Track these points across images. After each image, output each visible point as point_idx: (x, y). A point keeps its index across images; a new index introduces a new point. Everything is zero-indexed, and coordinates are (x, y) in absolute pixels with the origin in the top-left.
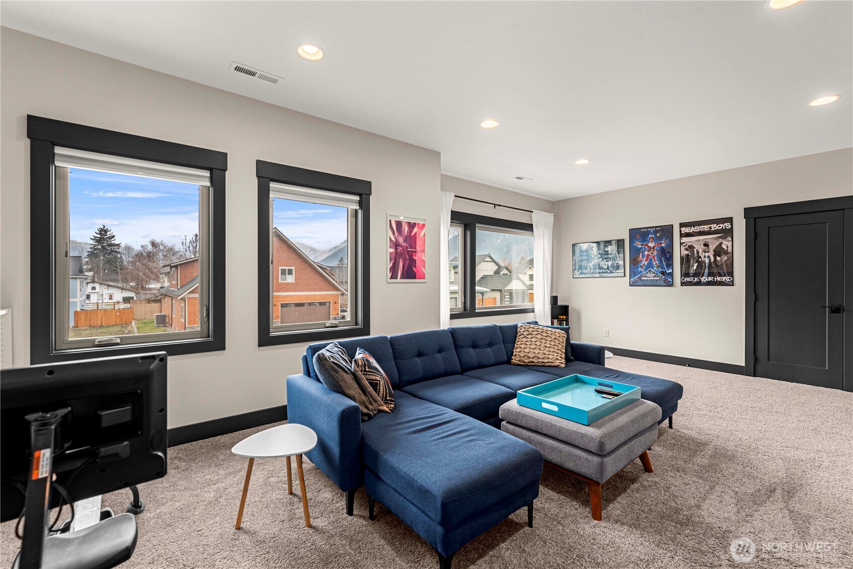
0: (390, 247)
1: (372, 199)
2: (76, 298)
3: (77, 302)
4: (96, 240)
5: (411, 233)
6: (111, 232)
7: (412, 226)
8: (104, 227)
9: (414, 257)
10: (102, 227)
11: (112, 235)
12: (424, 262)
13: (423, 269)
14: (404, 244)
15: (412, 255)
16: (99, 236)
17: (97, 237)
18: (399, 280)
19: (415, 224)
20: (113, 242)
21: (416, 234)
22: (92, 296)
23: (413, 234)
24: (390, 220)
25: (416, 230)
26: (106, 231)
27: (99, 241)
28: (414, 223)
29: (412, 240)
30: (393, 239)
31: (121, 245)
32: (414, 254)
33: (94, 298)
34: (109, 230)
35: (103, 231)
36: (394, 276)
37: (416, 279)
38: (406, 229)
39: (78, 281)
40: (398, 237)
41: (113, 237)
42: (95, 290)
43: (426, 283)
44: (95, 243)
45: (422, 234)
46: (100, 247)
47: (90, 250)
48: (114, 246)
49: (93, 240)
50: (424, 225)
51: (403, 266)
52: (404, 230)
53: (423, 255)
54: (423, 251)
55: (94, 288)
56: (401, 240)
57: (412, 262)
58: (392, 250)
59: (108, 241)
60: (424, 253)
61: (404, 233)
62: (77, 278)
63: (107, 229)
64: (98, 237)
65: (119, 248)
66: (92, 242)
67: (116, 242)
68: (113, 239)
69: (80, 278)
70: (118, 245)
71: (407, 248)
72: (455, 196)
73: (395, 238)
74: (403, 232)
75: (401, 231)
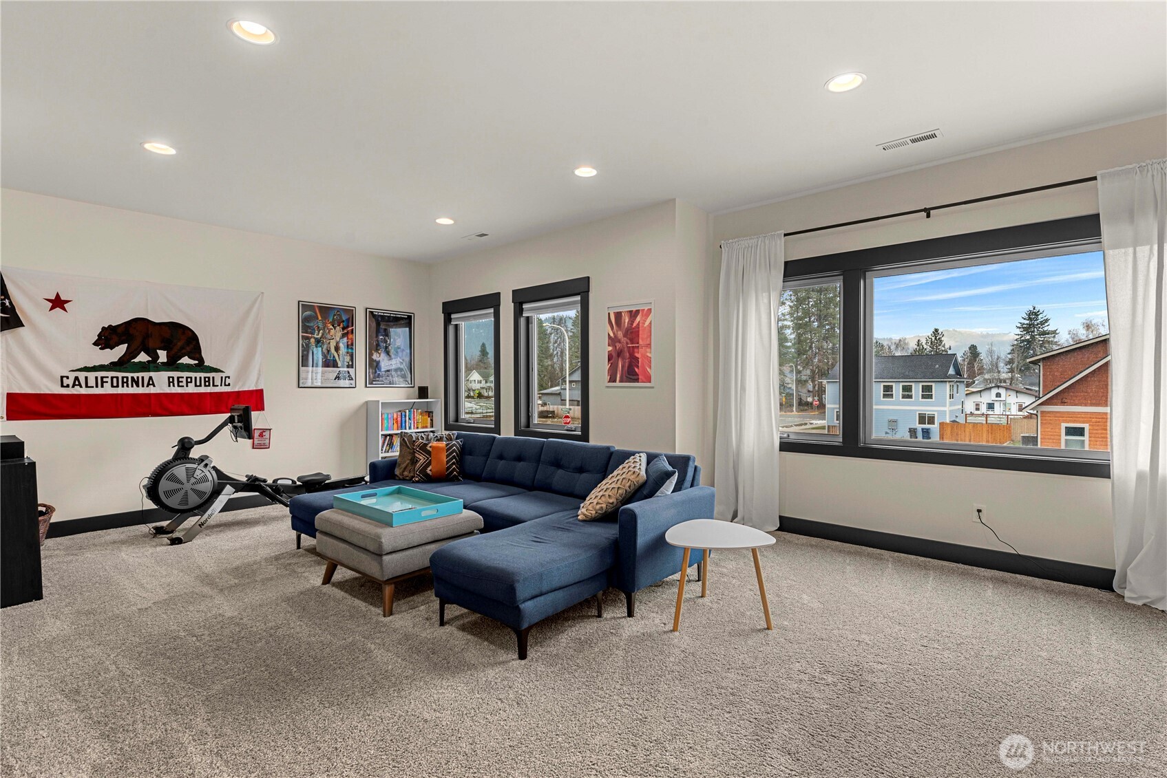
0: (609, 345)
1: (591, 295)
2: (945, 406)
3: (946, 411)
4: (1023, 328)
5: (632, 325)
6: (1044, 314)
7: (633, 314)
8: (1034, 309)
9: (637, 355)
10: (1032, 309)
11: (1046, 318)
12: (649, 360)
13: (648, 370)
14: (624, 340)
15: (634, 352)
16: (1028, 322)
17: (1024, 324)
18: (618, 384)
19: (638, 312)
20: (1045, 329)
21: (638, 324)
22: (997, 405)
23: (635, 325)
24: (609, 313)
25: (638, 319)
26: (1036, 314)
27: (1027, 329)
28: (637, 310)
29: (633, 334)
30: (612, 335)
31: (1057, 332)
32: (636, 350)
33: (998, 409)
34: (1041, 311)
35: (1033, 315)
36: (612, 380)
37: (638, 382)
38: (626, 320)
39: (948, 385)
40: (617, 332)
41: (1047, 320)
42: (1000, 397)
43: (653, 387)
44: (1022, 333)
45: (647, 323)
46: (1028, 337)
47: (1016, 342)
48: (1048, 334)
49: (1020, 328)
50: (650, 310)
51: (623, 367)
52: (625, 322)
53: (648, 350)
54: (649, 345)
55: (998, 395)
56: (620, 334)
57: (634, 362)
58: (610, 348)
59: (1039, 328)
60: (650, 348)
61: (624, 326)
62: (946, 381)
63: (1038, 312)
64: (1027, 324)
65: (1054, 337)
66: (1018, 331)
67: (1051, 328)
68: (1046, 324)
69: (950, 382)
70: (1054, 332)
71: (627, 344)
72: (785, 235)
73: (614, 334)
74: (622, 325)
75: (621, 324)
